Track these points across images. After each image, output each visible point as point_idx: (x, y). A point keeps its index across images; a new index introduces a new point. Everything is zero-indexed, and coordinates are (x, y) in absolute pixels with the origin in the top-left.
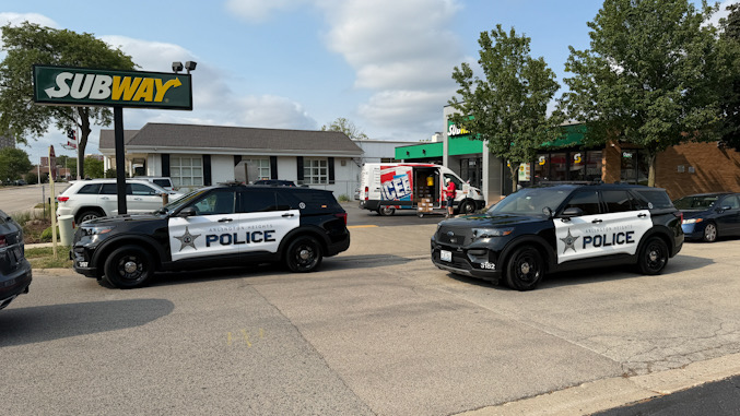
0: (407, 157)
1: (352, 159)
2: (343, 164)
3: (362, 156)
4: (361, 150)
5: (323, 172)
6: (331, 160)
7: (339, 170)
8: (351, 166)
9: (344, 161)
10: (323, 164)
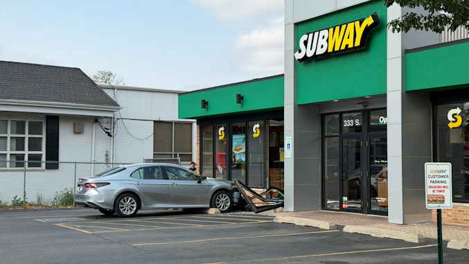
0: (202, 113)
1: (96, 120)
2: (78, 132)
3: (117, 115)
4: (115, 104)
5: (34, 144)
6: (53, 122)
7: (68, 142)
8: (93, 135)
9: (79, 124)
10: (35, 128)
